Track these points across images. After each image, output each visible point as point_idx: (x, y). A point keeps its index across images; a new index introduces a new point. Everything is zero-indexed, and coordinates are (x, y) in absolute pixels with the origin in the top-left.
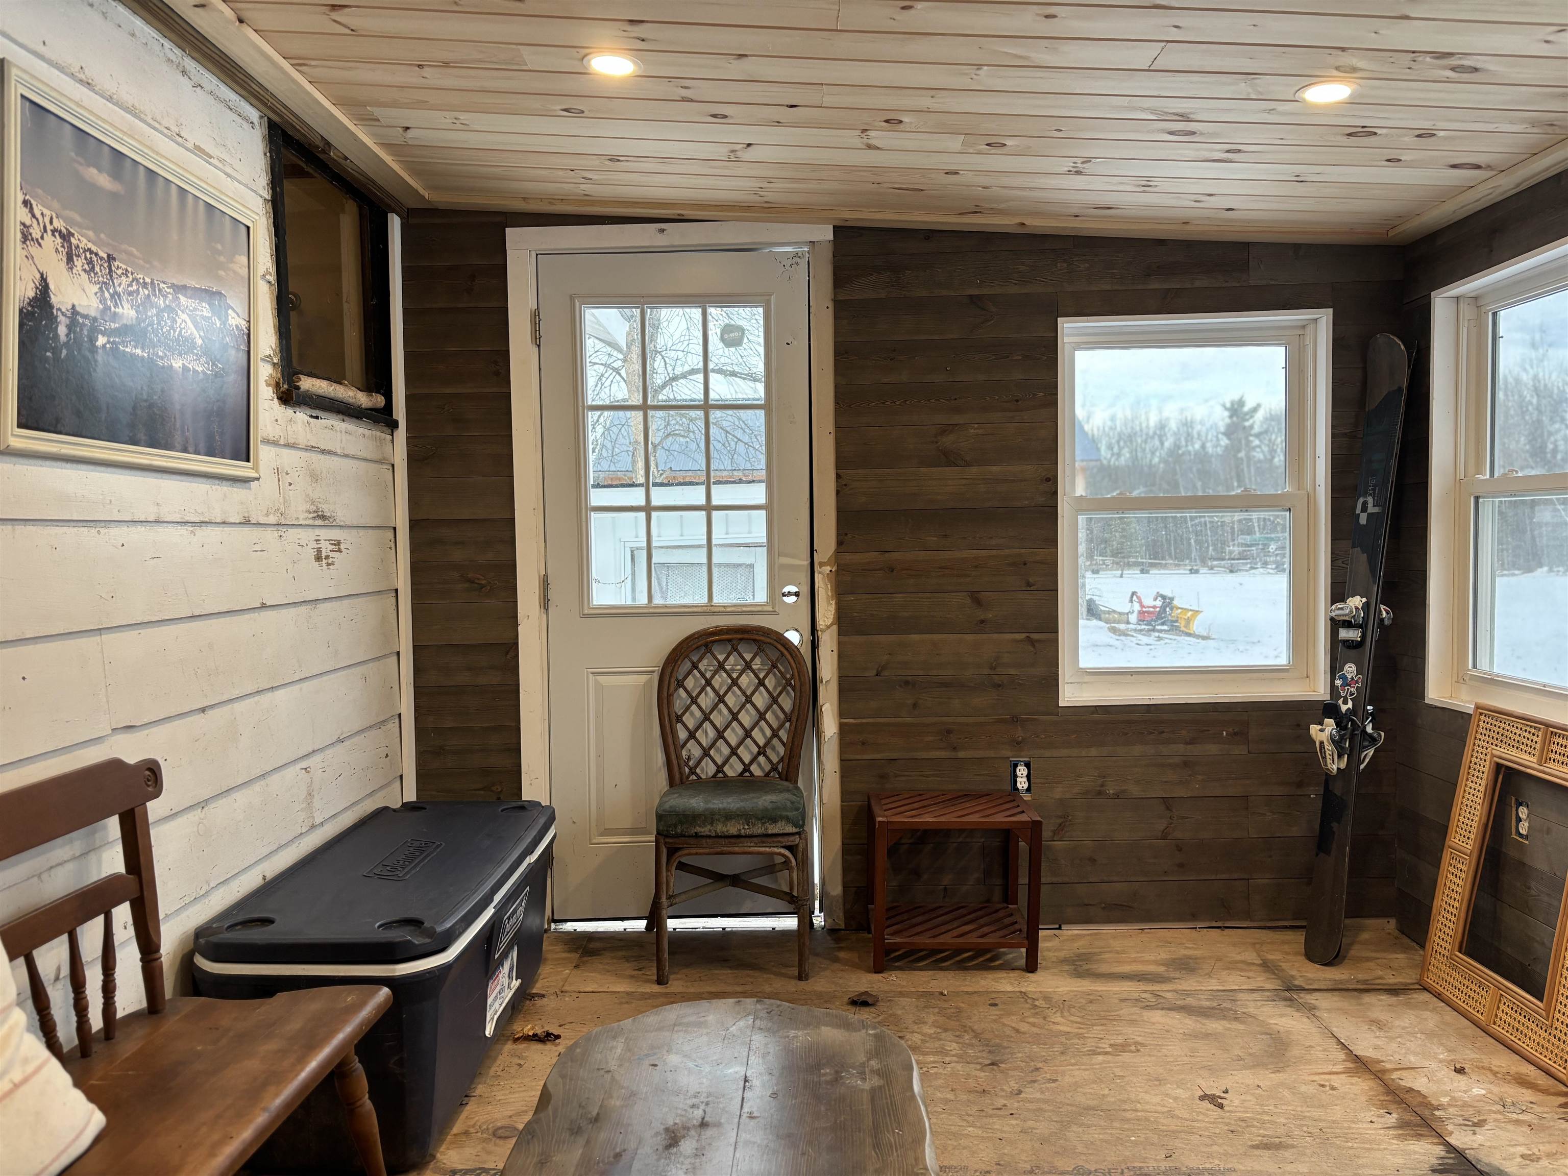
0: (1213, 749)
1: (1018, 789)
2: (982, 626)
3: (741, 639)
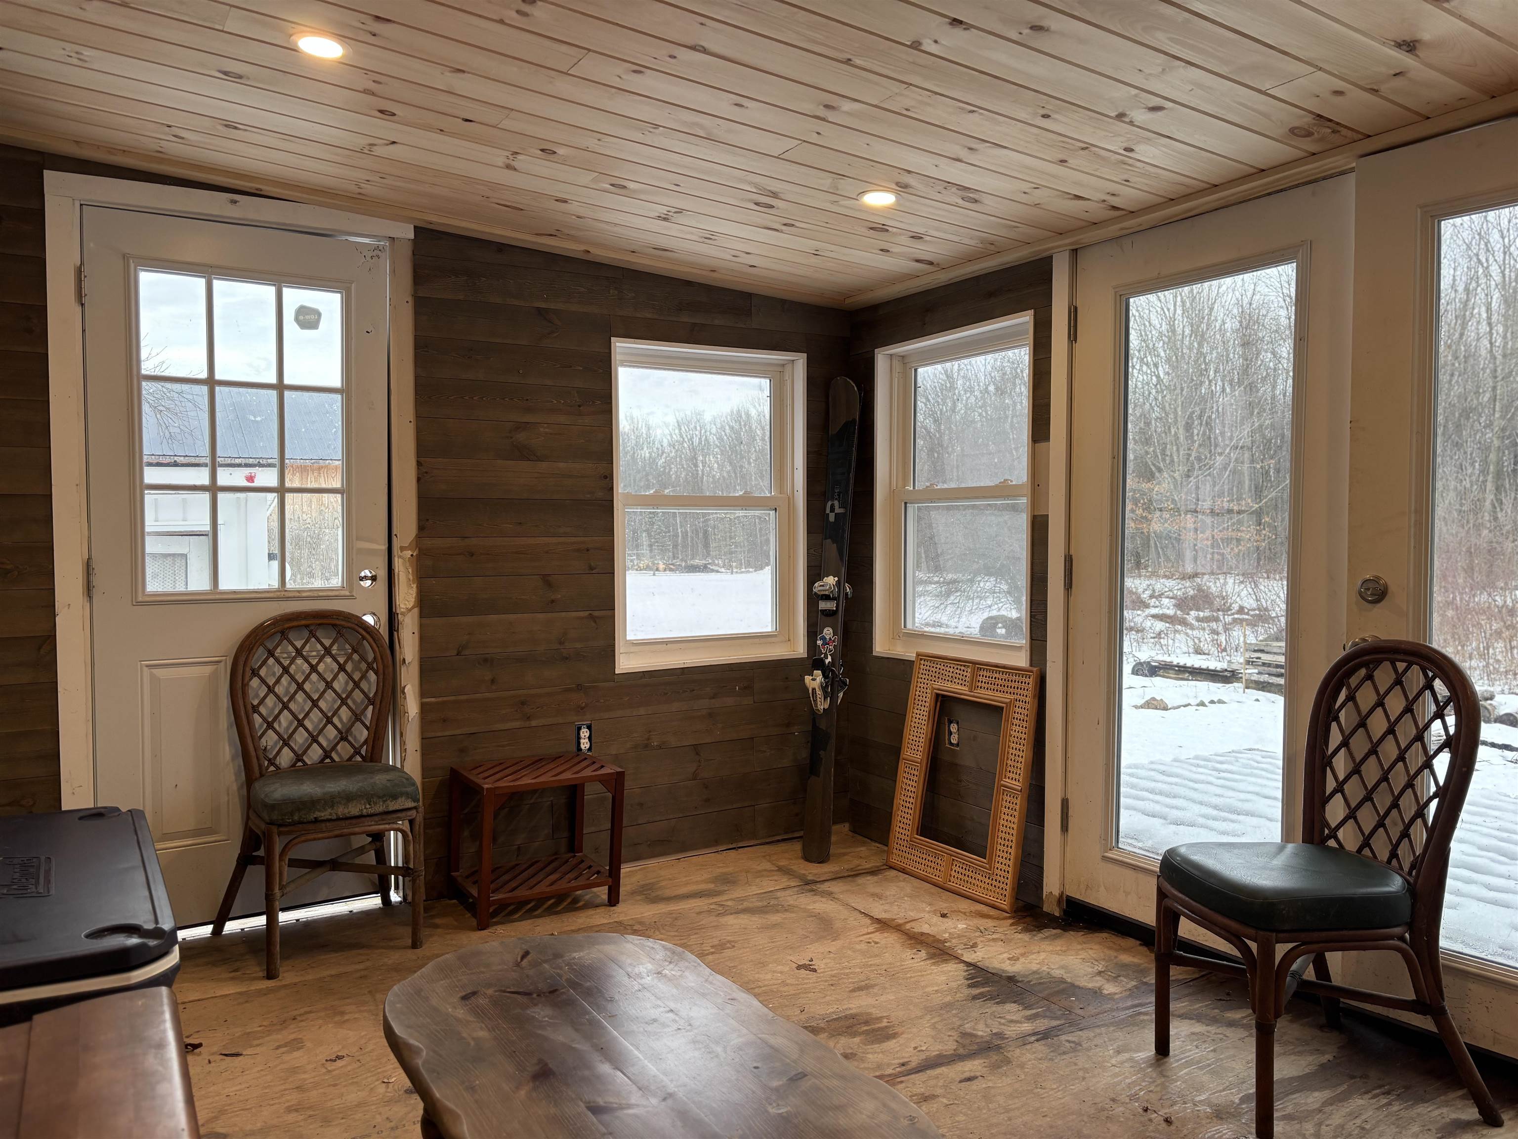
0: (730, 701)
1: (581, 750)
2: (551, 605)
3: (320, 624)
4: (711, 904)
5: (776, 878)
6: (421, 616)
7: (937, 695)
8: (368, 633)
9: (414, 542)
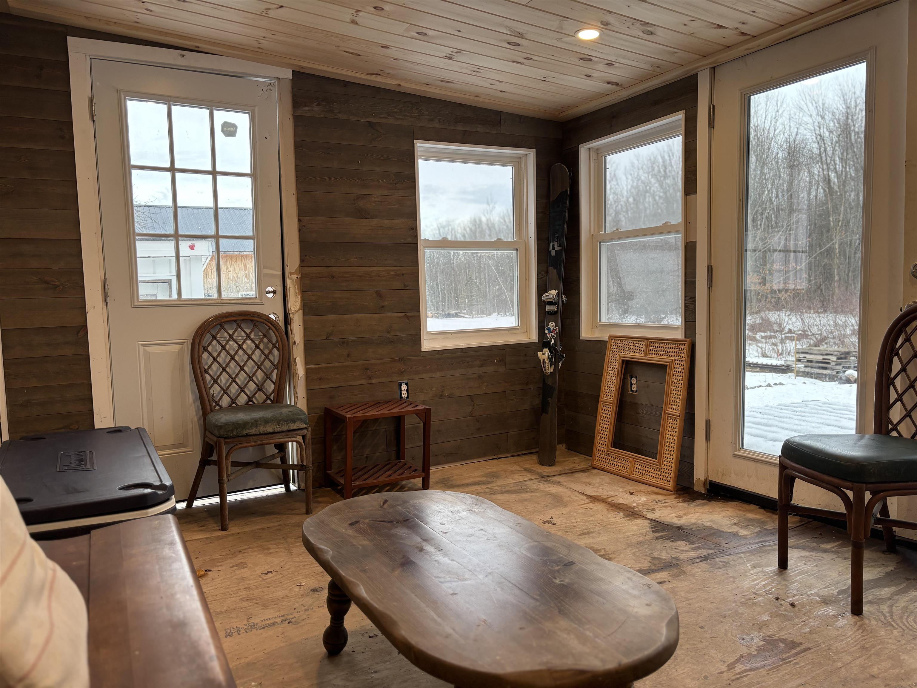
0: (491, 369)
1: (402, 397)
2: (382, 309)
3: (243, 320)
4: (486, 488)
5: (523, 474)
6: (304, 315)
7: (623, 361)
8: (273, 325)
9: (298, 270)
